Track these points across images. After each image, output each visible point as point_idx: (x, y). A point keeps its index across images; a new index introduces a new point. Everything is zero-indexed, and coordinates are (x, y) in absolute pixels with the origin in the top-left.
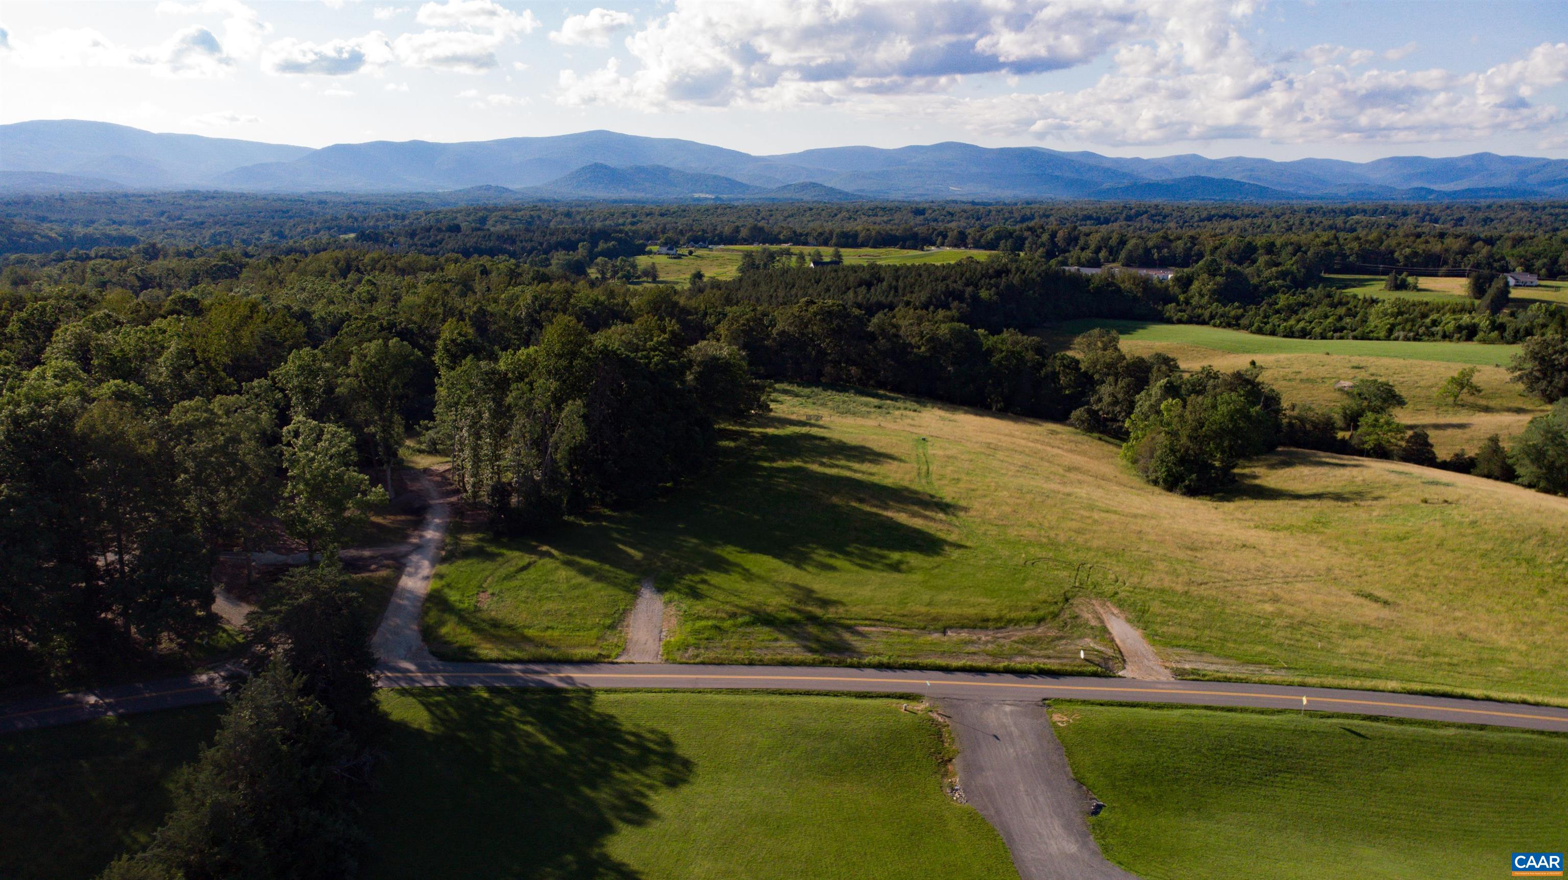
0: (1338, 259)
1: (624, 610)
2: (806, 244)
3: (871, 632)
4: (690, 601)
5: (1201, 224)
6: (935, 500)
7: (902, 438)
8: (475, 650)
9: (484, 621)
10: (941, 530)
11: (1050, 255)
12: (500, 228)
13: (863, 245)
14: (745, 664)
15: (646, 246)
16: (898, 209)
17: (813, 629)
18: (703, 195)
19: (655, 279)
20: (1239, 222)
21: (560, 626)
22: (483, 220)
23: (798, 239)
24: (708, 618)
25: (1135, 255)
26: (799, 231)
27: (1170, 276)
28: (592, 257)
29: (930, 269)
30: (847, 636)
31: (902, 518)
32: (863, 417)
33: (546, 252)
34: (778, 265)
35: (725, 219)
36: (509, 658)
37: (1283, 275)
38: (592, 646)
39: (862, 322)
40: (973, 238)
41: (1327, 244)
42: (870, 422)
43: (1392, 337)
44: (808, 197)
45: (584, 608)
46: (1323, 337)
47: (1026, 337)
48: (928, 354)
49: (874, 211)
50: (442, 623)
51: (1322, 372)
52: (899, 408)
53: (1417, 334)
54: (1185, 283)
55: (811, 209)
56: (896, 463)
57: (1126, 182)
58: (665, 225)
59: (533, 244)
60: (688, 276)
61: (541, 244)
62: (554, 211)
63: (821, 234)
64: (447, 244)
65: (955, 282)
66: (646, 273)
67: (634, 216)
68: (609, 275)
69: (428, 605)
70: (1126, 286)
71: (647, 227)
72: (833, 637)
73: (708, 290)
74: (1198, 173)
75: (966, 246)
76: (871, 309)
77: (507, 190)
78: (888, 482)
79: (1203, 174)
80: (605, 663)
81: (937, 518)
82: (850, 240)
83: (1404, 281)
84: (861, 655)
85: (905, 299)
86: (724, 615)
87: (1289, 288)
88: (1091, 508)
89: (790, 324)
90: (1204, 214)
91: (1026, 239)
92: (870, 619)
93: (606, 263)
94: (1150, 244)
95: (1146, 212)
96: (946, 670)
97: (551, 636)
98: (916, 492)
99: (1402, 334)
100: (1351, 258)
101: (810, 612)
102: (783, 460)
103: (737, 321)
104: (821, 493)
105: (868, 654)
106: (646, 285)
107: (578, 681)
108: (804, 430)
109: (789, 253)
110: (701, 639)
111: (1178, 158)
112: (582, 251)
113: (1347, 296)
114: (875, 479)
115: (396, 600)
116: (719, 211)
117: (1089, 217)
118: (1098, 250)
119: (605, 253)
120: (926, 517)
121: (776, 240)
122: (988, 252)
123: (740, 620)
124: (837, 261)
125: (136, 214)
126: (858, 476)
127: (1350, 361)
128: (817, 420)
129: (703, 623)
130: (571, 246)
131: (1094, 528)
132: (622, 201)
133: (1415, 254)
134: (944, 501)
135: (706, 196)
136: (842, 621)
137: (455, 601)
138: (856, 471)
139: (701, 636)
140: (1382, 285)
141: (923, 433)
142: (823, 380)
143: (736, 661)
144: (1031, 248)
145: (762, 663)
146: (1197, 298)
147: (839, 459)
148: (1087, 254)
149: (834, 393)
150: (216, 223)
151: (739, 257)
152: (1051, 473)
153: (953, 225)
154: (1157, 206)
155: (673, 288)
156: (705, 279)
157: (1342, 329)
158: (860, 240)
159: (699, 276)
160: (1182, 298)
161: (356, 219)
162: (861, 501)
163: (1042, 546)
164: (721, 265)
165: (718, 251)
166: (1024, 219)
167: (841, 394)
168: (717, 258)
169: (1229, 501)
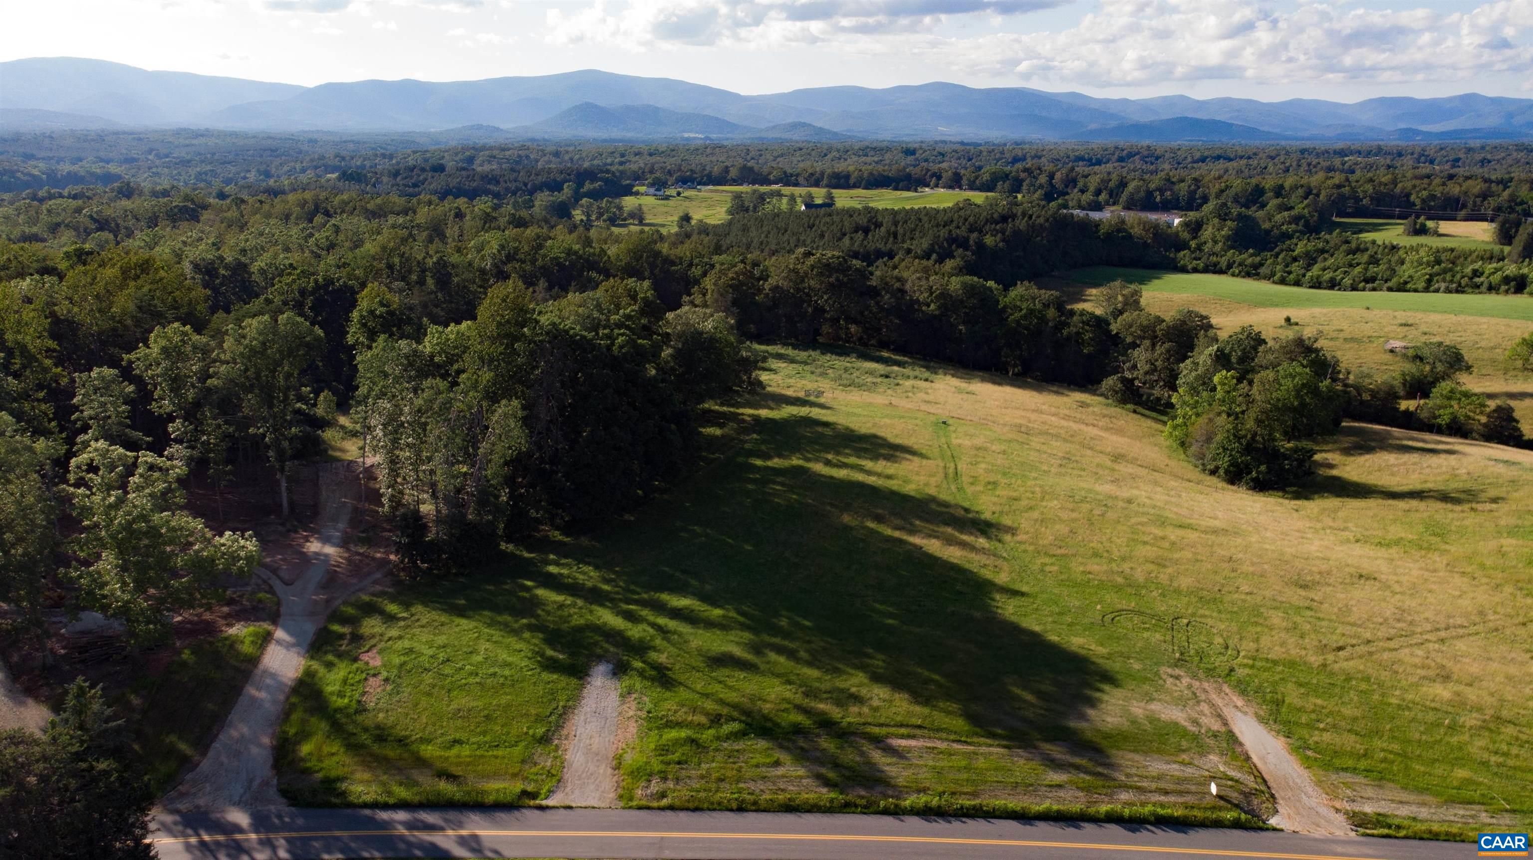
0: (1351, 203)
1: (564, 707)
2: (796, 185)
3: (909, 749)
4: (657, 692)
5: (1195, 165)
6: (970, 516)
7: (918, 422)
8: (344, 786)
9: (366, 730)
10: (985, 566)
11: (1049, 197)
12: (487, 168)
13: (855, 186)
14: (731, 810)
15: (634, 186)
16: (888, 149)
17: (827, 744)
18: (692, 135)
19: (641, 222)
20: (1234, 164)
21: (473, 740)
22: (471, 160)
23: (788, 179)
24: (679, 725)
25: (1136, 197)
26: (789, 171)
27: (1177, 221)
28: (577, 197)
29: (932, 214)
30: (877, 756)
31: (933, 546)
32: (869, 390)
33: (531, 193)
34: (768, 208)
35: (714, 159)
36: (391, 801)
37: (1296, 220)
38: (515, 775)
39: (864, 275)
40: (969, 180)
41: (1339, 186)
42: (879, 399)
43: (1432, 289)
44: (797, 136)
45: (508, 706)
46: (1354, 288)
47: (1043, 291)
48: (937, 313)
49: (866, 151)
50: (304, 735)
51: (1367, 330)
52: (908, 377)
53: (1460, 285)
54: (1195, 228)
55: (801, 149)
56: (916, 459)
57: (1113, 123)
58: (653, 165)
59: (517, 184)
60: (676, 218)
61: (526, 185)
62: (543, 151)
63: (812, 174)
64: (430, 184)
65: (958, 227)
66: (632, 215)
67: (623, 156)
68: (594, 217)
69: (294, 700)
70: (1137, 231)
71: (634, 167)
72: (858, 759)
73: (695, 237)
74: (1186, 115)
75: (960, 188)
76: (870, 258)
77: (498, 129)
78: (910, 489)
79: (1191, 115)
80: (530, 807)
81: (977, 545)
82: (842, 181)
83: (1423, 226)
84: (899, 792)
85: (905, 246)
86: (703, 720)
87: (1303, 233)
88: (1162, 522)
89: (784, 279)
90: (1198, 155)
91: (1023, 181)
92: (907, 726)
93: (591, 204)
94: (1152, 186)
95: (1138, 153)
96: (1023, 817)
97: (459, 756)
98: (946, 505)
99: (1443, 286)
100: (1364, 202)
101: (823, 713)
102: (780, 456)
103: (726, 275)
104: (828, 508)
105: (908, 790)
106: (632, 228)
107: (486, 844)
108: (804, 411)
109: (779, 194)
110: (668, 763)
111: (1165, 98)
112: (567, 190)
113: (1366, 243)
114: (893, 485)
115: (251, 691)
116: (709, 151)
117: (1081, 159)
118: (1098, 192)
119: (589, 194)
120: (963, 545)
121: (766, 181)
122: (984, 194)
123: (727, 728)
124: (829, 203)
125: (124, 151)
126: (872, 480)
127: (1395, 317)
128: (817, 397)
129: (673, 734)
130: (555, 186)
131: (1176, 556)
132: (614, 141)
133: (1433, 197)
134: (983, 517)
135: (695, 136)
136: (869, 729)
137: (332, 693)
138: (869, 473)
139: (670, 757)
140: (1400, 229)
141: (942, 412)
142: (821, 339)
143: (719, 803)
144: (1029, 190)
145: (758, 808)
146: (1210, 244)
147: (847, 455)
148: (1088, 197)
149: (834, 357)
150: (202, 162)
151: (728, 198)
152: (1098, 465)
153: (944, 165)
154: (1149, 147)
155: (658, 231)
156: (693, 222)
157: (1373, 280)
158: (852, 181)
159: (686, 218)
160: (1193, 244)
161: (343, 158)
162: (879, 519)
163: (1118, 589)
164: (709, 207)
165: (707, 191)
166: (1016, 160)
167: (842, 358)
168: (705, 200)
169: (1307, 498)
